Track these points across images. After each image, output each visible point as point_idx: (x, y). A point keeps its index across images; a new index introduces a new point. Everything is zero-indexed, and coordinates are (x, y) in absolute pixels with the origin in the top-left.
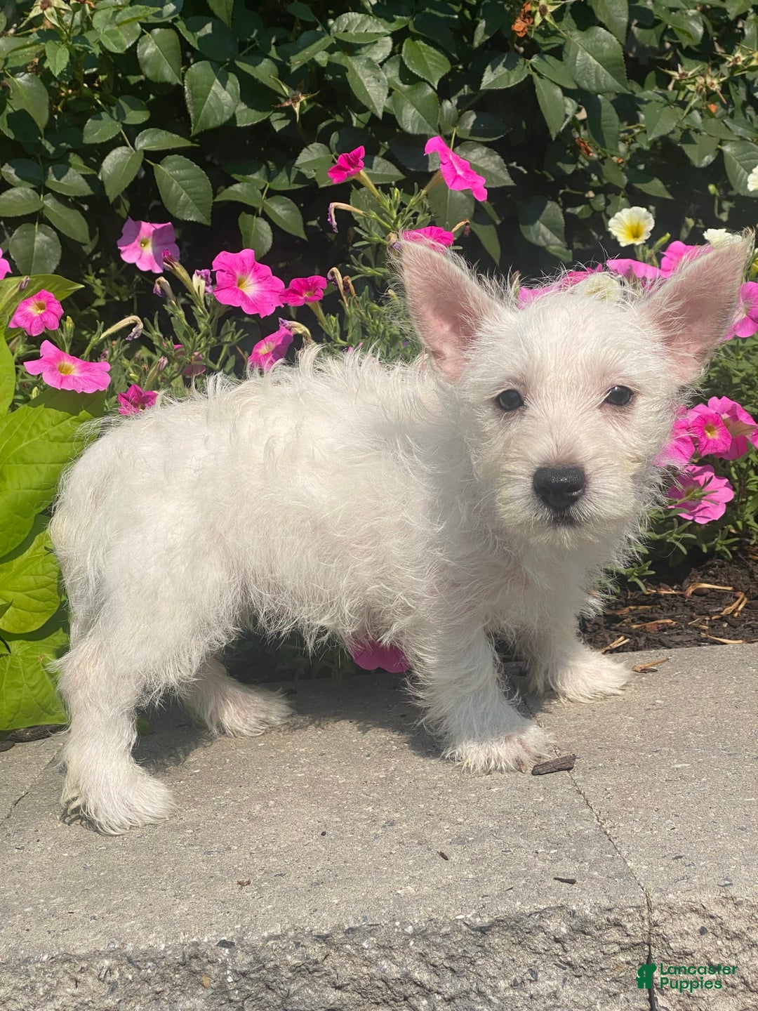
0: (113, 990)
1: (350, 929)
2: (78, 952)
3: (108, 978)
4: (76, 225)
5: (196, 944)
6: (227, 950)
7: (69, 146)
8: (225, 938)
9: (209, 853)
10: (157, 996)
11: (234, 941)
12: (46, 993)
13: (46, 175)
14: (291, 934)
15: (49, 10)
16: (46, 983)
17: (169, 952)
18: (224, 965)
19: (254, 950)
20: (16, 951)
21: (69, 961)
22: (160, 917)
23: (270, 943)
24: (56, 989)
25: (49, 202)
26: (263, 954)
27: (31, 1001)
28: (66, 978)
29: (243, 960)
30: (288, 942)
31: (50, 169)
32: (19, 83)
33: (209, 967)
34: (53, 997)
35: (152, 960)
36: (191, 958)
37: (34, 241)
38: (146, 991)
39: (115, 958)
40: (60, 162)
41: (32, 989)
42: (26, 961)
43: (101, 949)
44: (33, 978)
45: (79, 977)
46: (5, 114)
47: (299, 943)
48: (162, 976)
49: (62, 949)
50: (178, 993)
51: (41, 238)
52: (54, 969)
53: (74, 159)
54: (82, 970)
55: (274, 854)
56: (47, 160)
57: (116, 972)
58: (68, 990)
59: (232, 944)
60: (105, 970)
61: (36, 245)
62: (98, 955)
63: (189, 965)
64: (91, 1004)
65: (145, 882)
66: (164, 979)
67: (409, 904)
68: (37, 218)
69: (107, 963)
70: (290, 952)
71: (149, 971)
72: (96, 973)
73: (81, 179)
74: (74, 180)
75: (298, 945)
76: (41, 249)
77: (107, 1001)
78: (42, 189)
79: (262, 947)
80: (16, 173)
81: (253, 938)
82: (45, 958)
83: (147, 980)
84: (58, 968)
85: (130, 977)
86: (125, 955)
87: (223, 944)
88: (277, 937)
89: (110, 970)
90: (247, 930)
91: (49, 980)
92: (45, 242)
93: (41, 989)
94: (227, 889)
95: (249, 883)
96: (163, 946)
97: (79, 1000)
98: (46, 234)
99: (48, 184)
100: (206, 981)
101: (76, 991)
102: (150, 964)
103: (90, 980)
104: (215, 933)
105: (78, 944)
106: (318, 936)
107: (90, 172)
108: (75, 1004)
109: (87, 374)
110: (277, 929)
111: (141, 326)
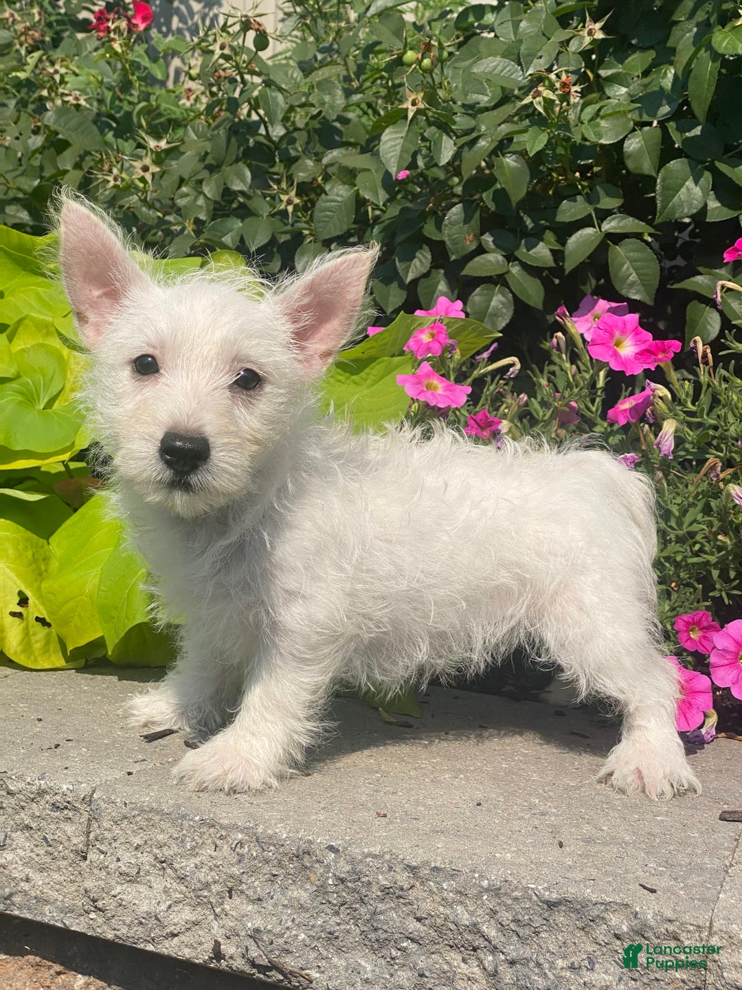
0: (240, 861)
1: (435, 867)
2: (222, 821)
3: (238, 850)
4: (534, 293)
5: (310, 842)
6: (333, 855)
7: (548, 224)
8: (334, 844)
9: (377, 791)
10: (272, 878)
11: (340, 848)
12: (193, 848)
13: (518, 247)
14: (387, 857)
15: (538, 99)
16: (193, 840)
17: (288, 842)
18: (328, 866)
19: (352, 861)
20: (179, 807)
21: (213, 826)
22: (298, 816)
23: (368, 860)
24: (201, 849)
25: (515, 270)
26: (360, 867)
27: (180, 851)
28: (210, 841)
29: (344, 868)
30: (383, 864)
31: (523, 241)
32: (507, 162)
33: (317, 865)
34: (197, 854)
35: (274, 846)
36: (304, 853)
37: (491, 300)
38: (265, 871)
39: (247, 834)
40: (536, 236)
41: (182, 841)
42: (184, 817)
43: (240, 824)
44: (185, 832)
45: (218, 842)
46: (493, 189)
47: (392, 868)
48: (280, 862)
49: (211, 815)
50: (290, 881)
51: (499, 300)
52: (202, 830)
53: (549, 235)
54: (221, 838)
55: (424, 806)
56: (524, 233)
57: (246, 847)
58: (208, 851)
59: (338, 851)
60: (236, 842)
61: (493, 303)
62: (235, 827)
63: (302, 859)
64: (221, 867)
65: (311, 795)
66: (280, 865)
67: (496, 864)
68: (500, 280)
69: (240, 836)
70: (382, 873)
71: (270, 854)
72: (231, 841)
73: (549, 253)
74: (542, 252)
75: (391, 868)
76: (496, 308)
77: (232, 869)
78: (510, 258)
79: (361, 861)
80: (493, 242)
81: (356, 851)
82: (197, 818)
83: (267, 861)
84: (205, 830)
85: (255, 854)
86: (255, 834)
87: (331, 848)
88: (375, 856)
89: (241, 843)
90: (353, 843)
91: (196, 838)
92: (503, 303)
93: (189, 844)
94: (368, 816)
95: (385, 816)
96: (285, 835)
97: (214, 862)
98: (503, 296)
99: (517, 254)
100: (313, 878)
101: (214, 854)
102: (272, 848)
103: (225, 847)
104: (327, 837)
105: (224, 815)
106: (408, 866)
107: (557, 247)
108: (210, 864)
109: (448, 393)
110: (376, 850)
111: (518, 366)
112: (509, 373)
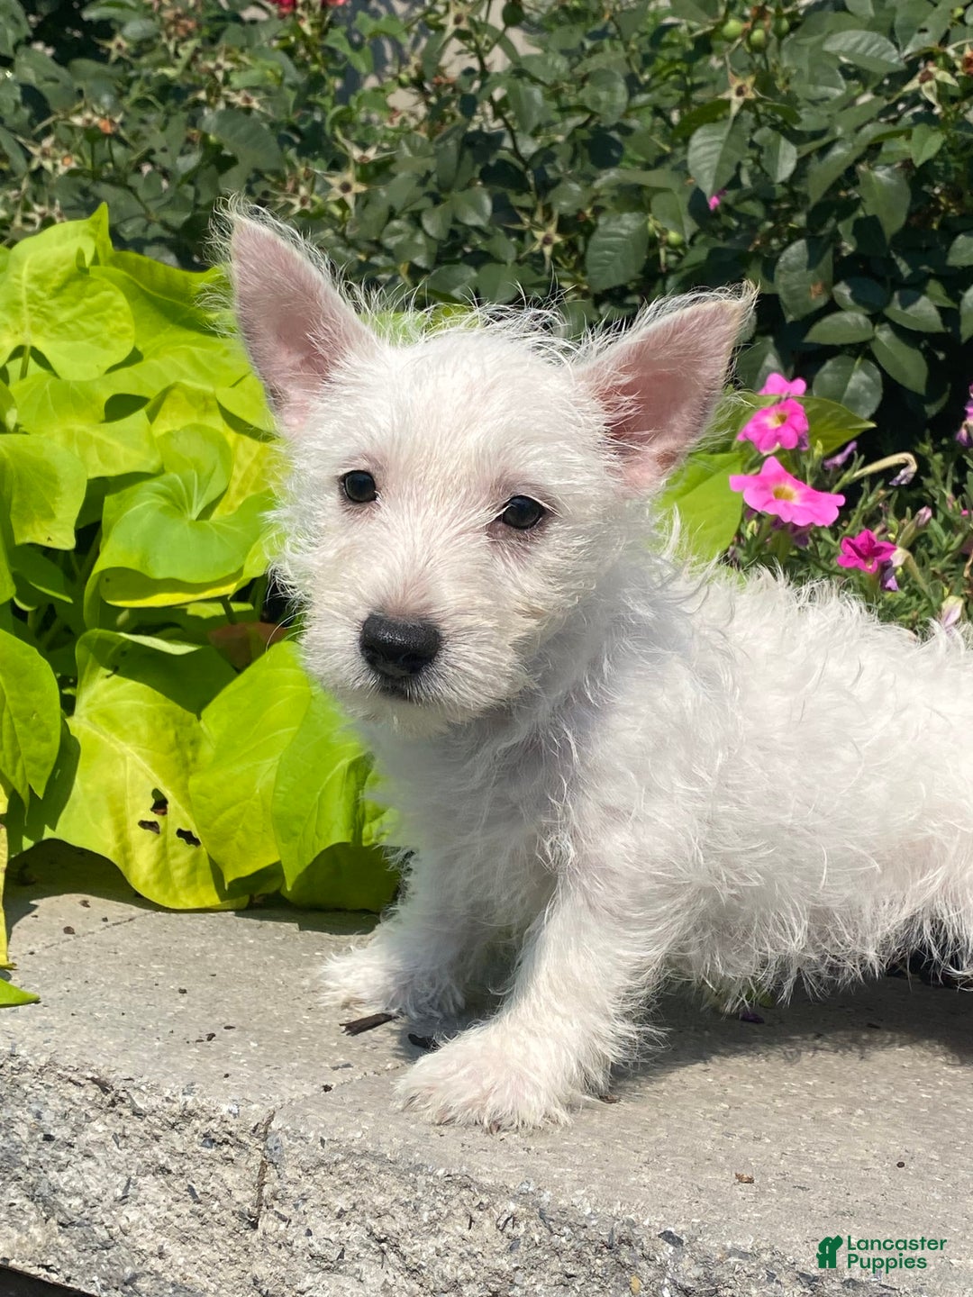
0: (511, 1249)
1: (851, 1280)
2: (482, 1179)
3: (508, 1229)
4: (912, 369)
5: (632, 1224)
6: (671, 1248)
7: (932, 271)
8: (673, 1230)
9: (728, 1135)
10: (566, 1281)
11: (684, 1238)
12: (432, 1222)
13: (888, 302)
14: (766, 1257)
15: (928, 84)
16: (434, 1208)
17: (594, 1222)
18: (663, 1267)
19: (705, 1262)
20: (410, 1150)
21: (467, 1187)
22: (607, 1176)
23: (733, 1260)
24: (445, 1222)
25: (884, 335)
26: (717, 1272)
27: (411, 1225)
28: (461, 1211)
29: (690, 1272)
30: (758, 1267)
31: (896, 295)
32: (877, 178)
33: (643, 1264)
34: (439, 1231)
35: (570, 1226)
36: (622, 1241)
37: (848, 379)
38: (553, 1268)
39: (524, 1204)
40: (915, 287)
41: (416, 1209)
42: (418, 1168)
43: (511, 1186)
44: (419, 1194)
45: (476, 1214)
46: (854, 217)
47: (774, 1276)
48: (579, 1253)
49: (464, 1168)
50: (596, 1288)
51: (860, 379)
52: (448, 1192)
53: (934, 287)
54: (480, 1207)
55: (812, 1164)
56: (898, 283)
57: (522, 1225)
58: (458, 1228)
59: (680, 1241)
60: (506, 1216)
61: (851, 385)
62: (502, 1191)
63: (617, 1252)
64: (479, 1257)
65: (623, 1137)
66: (579, 1258)
67: (956, 1279)
68: (862, 351)
69: (512, 1207)
70: (758, 1284)
71: (563, 1240)
72: (497, 1214)
73: (935, 312)
74: (925, 311)
75: (771, 1277)
76: (855, 391)
77: (500, 1261)
78: (877, 318)
79: (720, 1262)
80: (852, 295)
81: (710, 1244)
82: (440, 1172)
83: (558, 1252)
84: (454, 1193)
85: (537, 1239)
86: (537, 1204)
87: (668, 1236)
88: (744, 1255)
89: (514, 1219)
90: (706, 1229)
91: (439, 1205)
92: (865, 383)
93: (426, 1214)
94: (723, 1179)
95: (750, 1181)
96: (588, 1210)
97: (468, 1247)
98: (868, 373)
99: (888, 312)
100: (635, 1283)
101: (467, 1233)
102: (566, 1230)
103: (487, 1223)
104: (661, 1218)
105: (485, 1168)
106: (802, 1275)
107: (948, 303)
108: (461, 1250)
109: (808, 504)
110: (747, 1244)
111: (913, 467)
112: (898, 478)
